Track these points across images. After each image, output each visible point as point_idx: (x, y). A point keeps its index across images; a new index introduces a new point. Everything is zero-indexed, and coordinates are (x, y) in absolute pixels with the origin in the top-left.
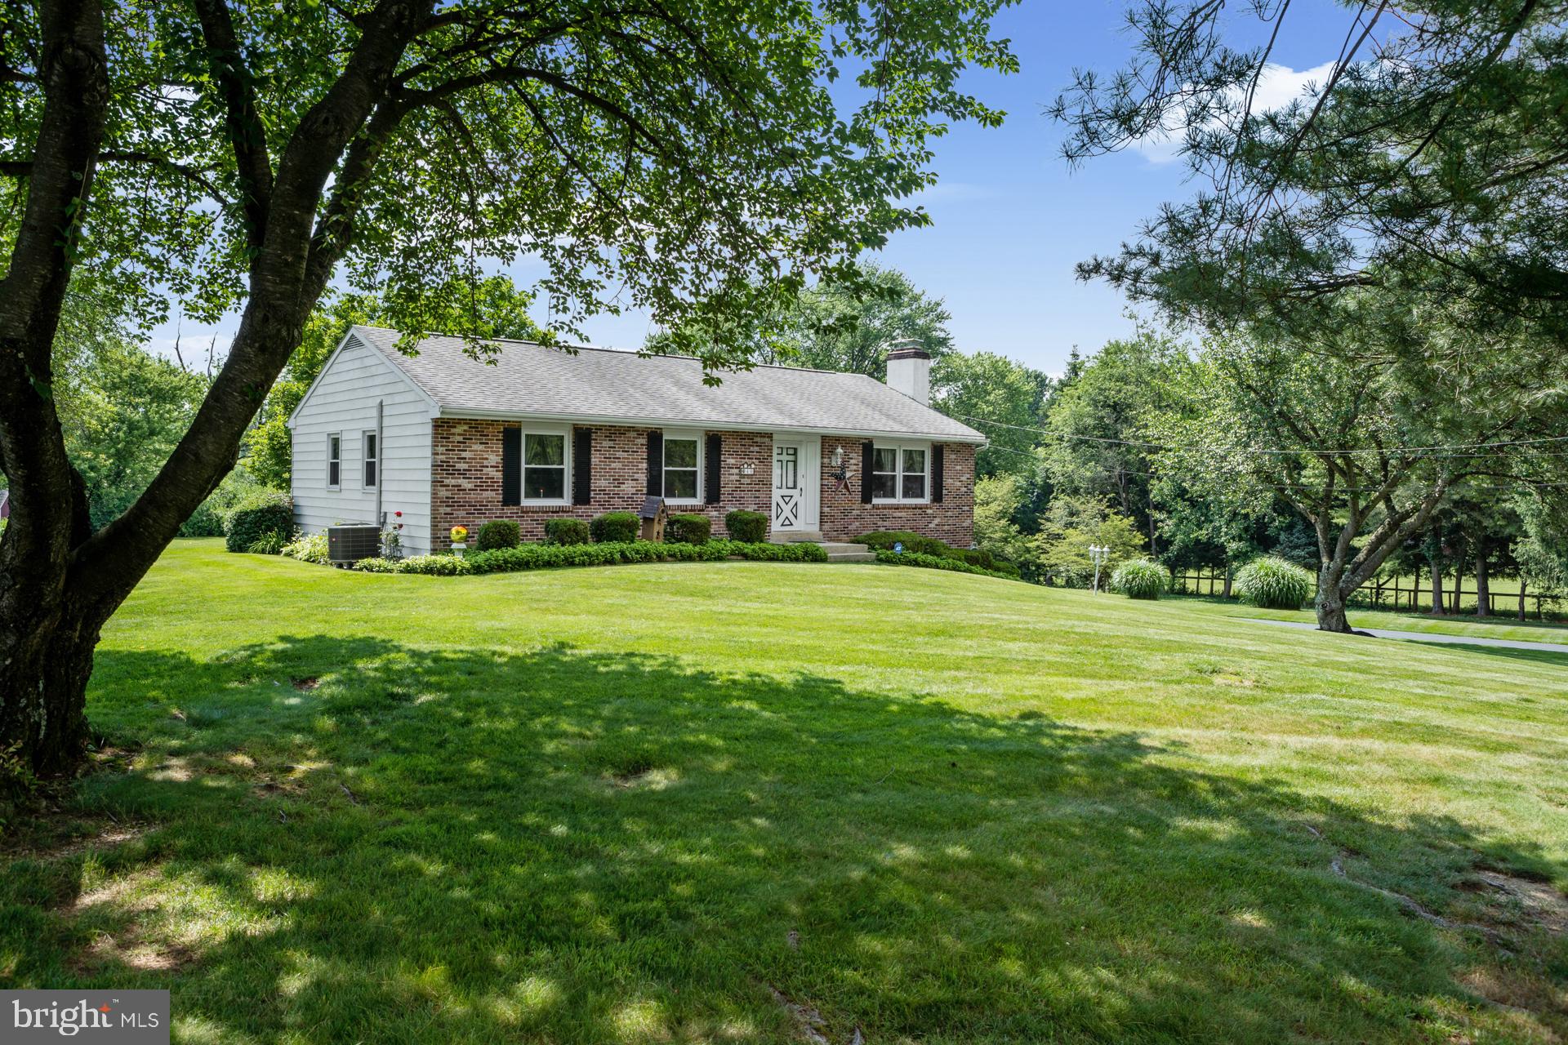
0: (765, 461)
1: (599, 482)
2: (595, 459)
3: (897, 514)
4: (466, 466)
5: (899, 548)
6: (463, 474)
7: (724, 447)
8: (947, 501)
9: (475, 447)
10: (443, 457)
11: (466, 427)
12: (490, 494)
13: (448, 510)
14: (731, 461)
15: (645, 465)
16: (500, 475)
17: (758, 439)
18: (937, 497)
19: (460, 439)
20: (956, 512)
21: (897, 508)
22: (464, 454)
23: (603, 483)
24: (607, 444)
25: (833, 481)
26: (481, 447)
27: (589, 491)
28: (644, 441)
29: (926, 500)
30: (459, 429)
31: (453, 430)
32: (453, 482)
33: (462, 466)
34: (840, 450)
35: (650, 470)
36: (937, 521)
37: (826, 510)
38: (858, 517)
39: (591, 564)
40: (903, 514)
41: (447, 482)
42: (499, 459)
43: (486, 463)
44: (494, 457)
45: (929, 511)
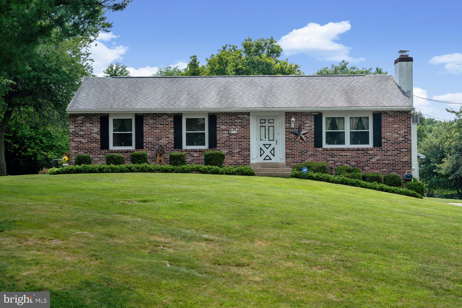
0: (246, 126)
1: (148, 139)
2: (146, 129)
3: (343, 153)
4: (84, 133)
5: (305, 170)
6: (82, 136)
7: (218, 121)
8: (384, 146)
9: (87, 125)
10: (73, 130)
11: (83, 117)
12: (95, 145)
13: (76, 151)
14: (223, 127)
15: (173, 131)
16: (99, 136)
17: (240, 116)
18: (378, 143)
19: (81, 122)
20: (395, 152)
21: (343, 150)
22: (82, 128)
23: (150, 139)
24: (151, 121)
25: (293, 136)
26: (91, 125)
27: (143, 143)
28: (172, 120)
29: (371, 145)
30: (80, 118)
31: (77, 119)
32: (78, 140)
33: (82, 133)
34: (293, 119)
35: (175, 133)
36: (377, 158)
37: (288, 151)
38: (311, 155)
39: (113, 172)
40: (348, 153)
41: (75, 140)
42: (98, 130)
43: (92, 132)
44: (96, 129)
45: (370, 152)
